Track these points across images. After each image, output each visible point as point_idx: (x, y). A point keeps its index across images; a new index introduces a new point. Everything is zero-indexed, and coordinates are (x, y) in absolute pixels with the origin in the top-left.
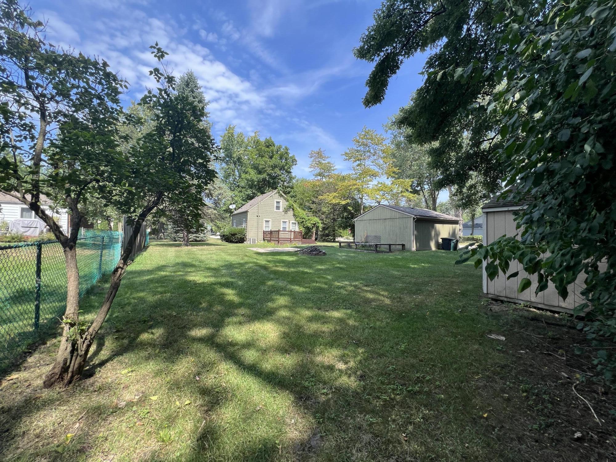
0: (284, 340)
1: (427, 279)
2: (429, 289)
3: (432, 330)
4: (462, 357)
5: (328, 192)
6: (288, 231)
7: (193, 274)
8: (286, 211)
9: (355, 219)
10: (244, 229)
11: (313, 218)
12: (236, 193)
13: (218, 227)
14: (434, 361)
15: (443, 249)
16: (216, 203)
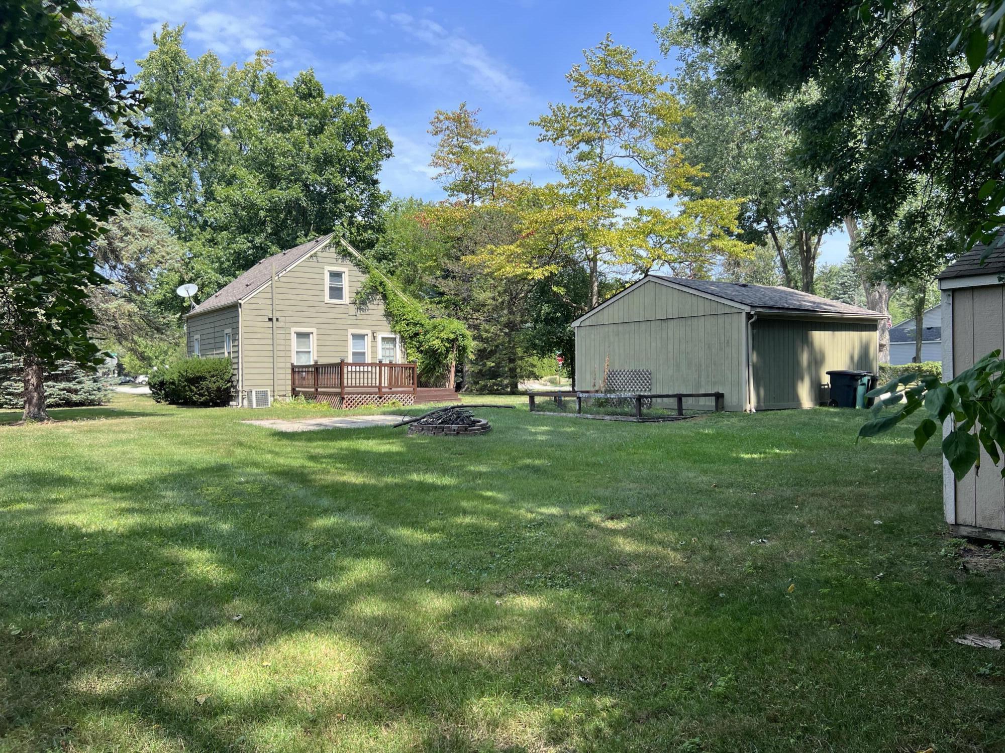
0: (373, 689)
1: (788, 493)
2: (796, 519)
3: (802, 634)
4: (885, 701)
5: (492, 241)
6: (372, 365)
7: (69, 507)
8: (361, 302)
9: (576, 324)
10: (229, 362)
11: (446, 322)
12: (197, 245)
13: (142, 357)
14: (810, 719)
15: (835, 403)
16: (134, 280)
